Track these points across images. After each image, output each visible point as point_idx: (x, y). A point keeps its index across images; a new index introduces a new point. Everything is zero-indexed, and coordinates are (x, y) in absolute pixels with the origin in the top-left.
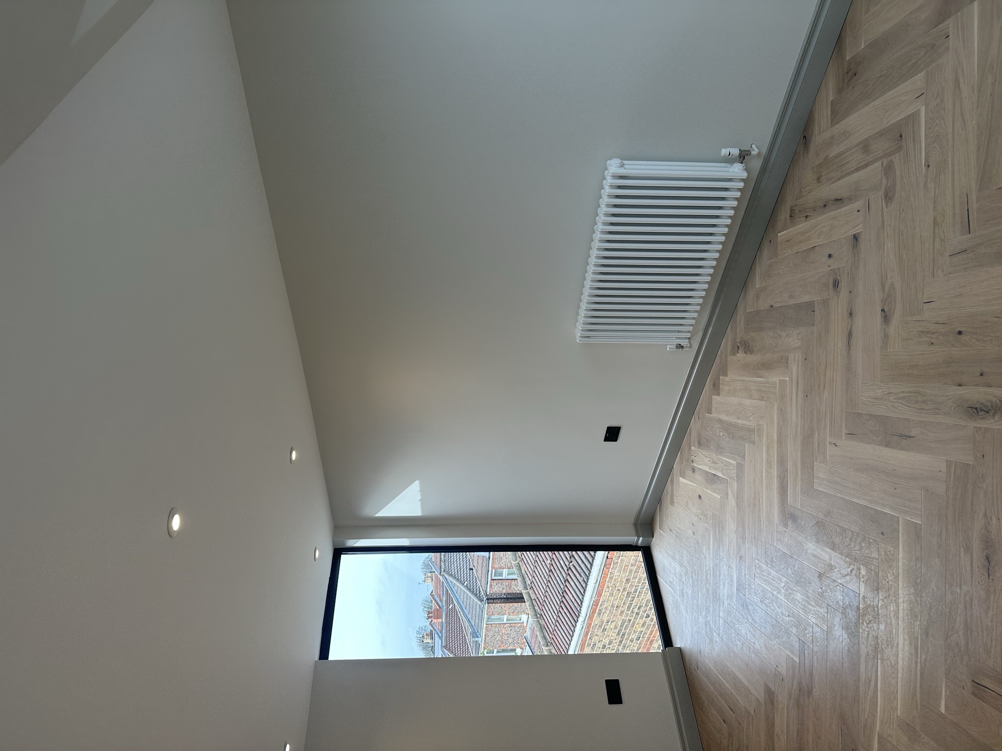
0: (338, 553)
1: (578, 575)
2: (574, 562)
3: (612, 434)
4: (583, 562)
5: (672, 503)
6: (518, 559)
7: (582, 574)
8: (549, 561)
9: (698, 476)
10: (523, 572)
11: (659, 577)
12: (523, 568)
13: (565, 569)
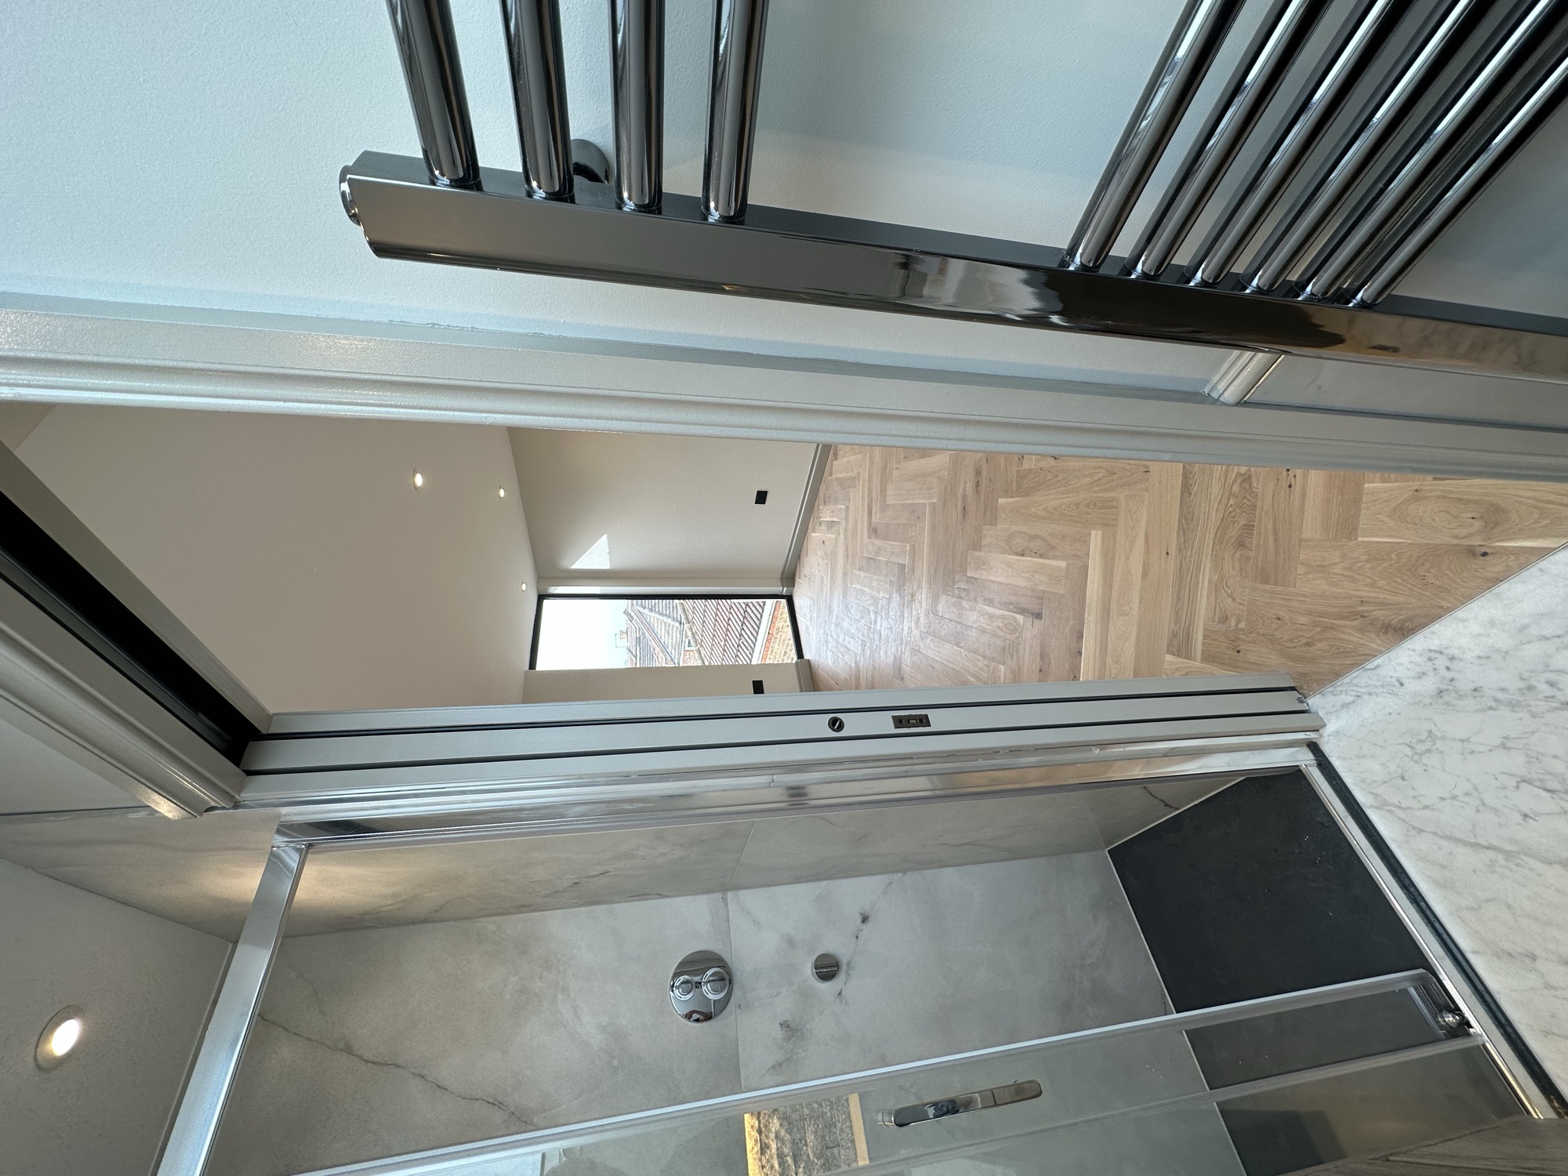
0: (541, 598)
1: (745, 649)
2: (743, 640)
3: (761, 498)
4: (749, 638)
5: (807, 555)
6: (699, 645)
7: (749, 648)
8: (723, 642)
9: (823, 527)
10: (703, 655)
11: (797, 615)
12: (703, 652)
13: (736, 646)
